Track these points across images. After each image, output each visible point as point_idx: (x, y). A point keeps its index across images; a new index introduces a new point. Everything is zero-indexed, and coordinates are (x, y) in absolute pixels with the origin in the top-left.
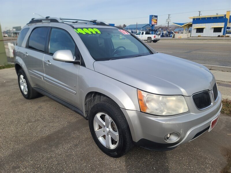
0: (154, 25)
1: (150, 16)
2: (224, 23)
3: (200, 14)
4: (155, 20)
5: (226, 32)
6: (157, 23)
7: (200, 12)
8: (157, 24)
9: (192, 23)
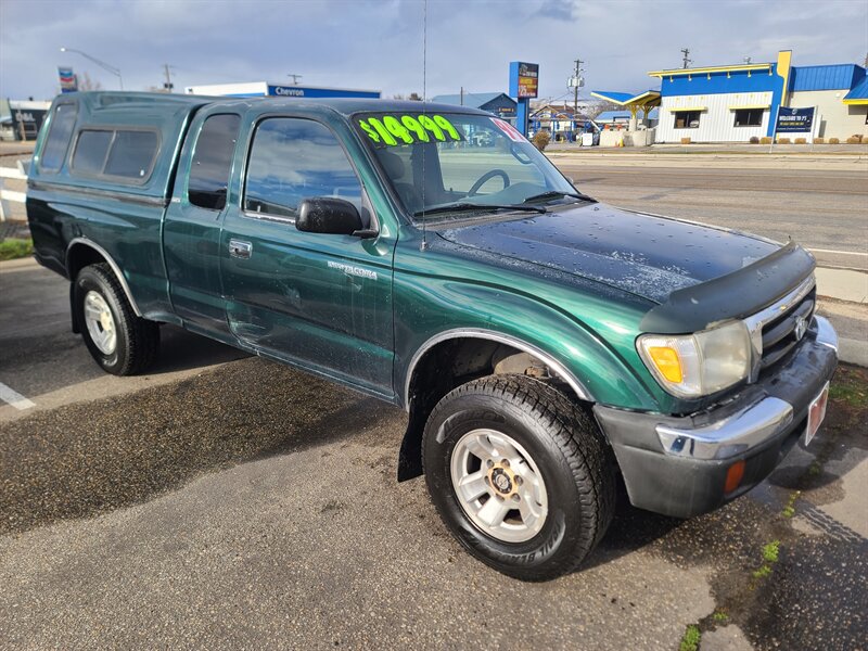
0: (528, 98)
1: (512, 64)
2: (771, 93)
3: (685, 60)
4: (531, 81)
5: (778, 126)
6: (536, 91)
7: (686, 52)
8: (536, 97)
9: (659, 94)
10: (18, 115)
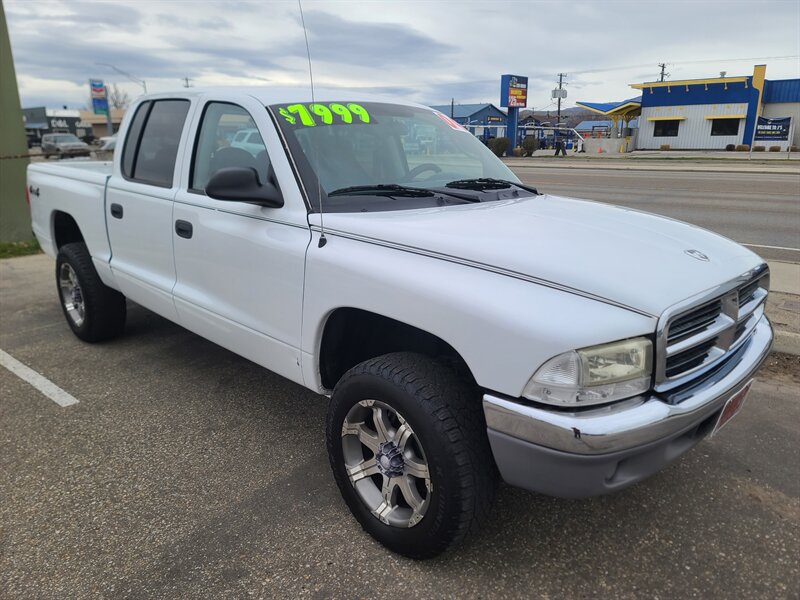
0: (518, 108)
1: (503, 77)
2: (747, 104)
3: (663, 74)
4: (520, 92)
5: (757, 134)
6: (525, 101)
7: (663, 67)
8: (525, 106)
9: (639, 105)
10: (53, 121)
